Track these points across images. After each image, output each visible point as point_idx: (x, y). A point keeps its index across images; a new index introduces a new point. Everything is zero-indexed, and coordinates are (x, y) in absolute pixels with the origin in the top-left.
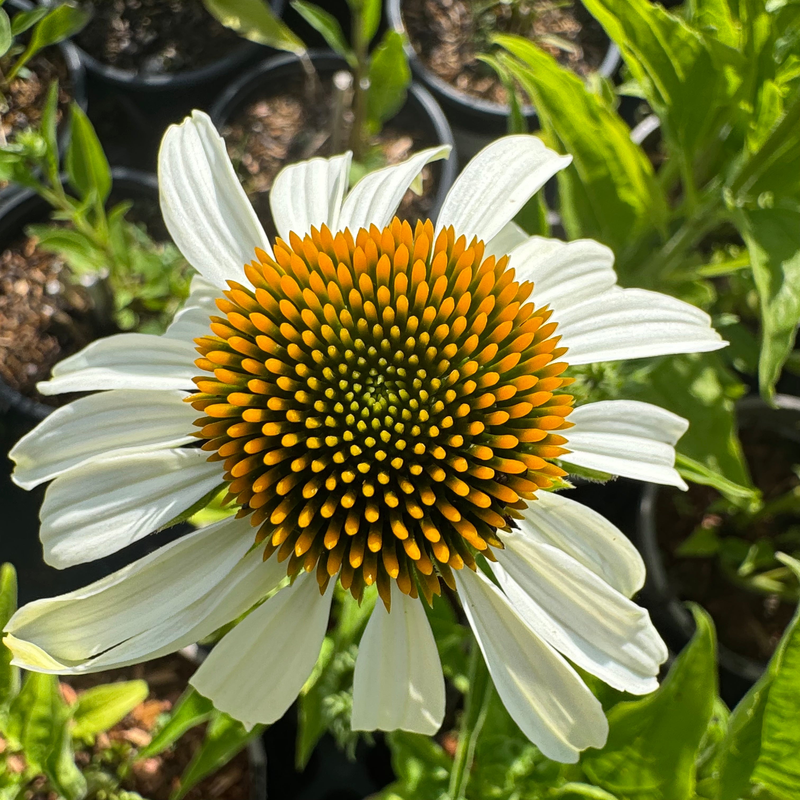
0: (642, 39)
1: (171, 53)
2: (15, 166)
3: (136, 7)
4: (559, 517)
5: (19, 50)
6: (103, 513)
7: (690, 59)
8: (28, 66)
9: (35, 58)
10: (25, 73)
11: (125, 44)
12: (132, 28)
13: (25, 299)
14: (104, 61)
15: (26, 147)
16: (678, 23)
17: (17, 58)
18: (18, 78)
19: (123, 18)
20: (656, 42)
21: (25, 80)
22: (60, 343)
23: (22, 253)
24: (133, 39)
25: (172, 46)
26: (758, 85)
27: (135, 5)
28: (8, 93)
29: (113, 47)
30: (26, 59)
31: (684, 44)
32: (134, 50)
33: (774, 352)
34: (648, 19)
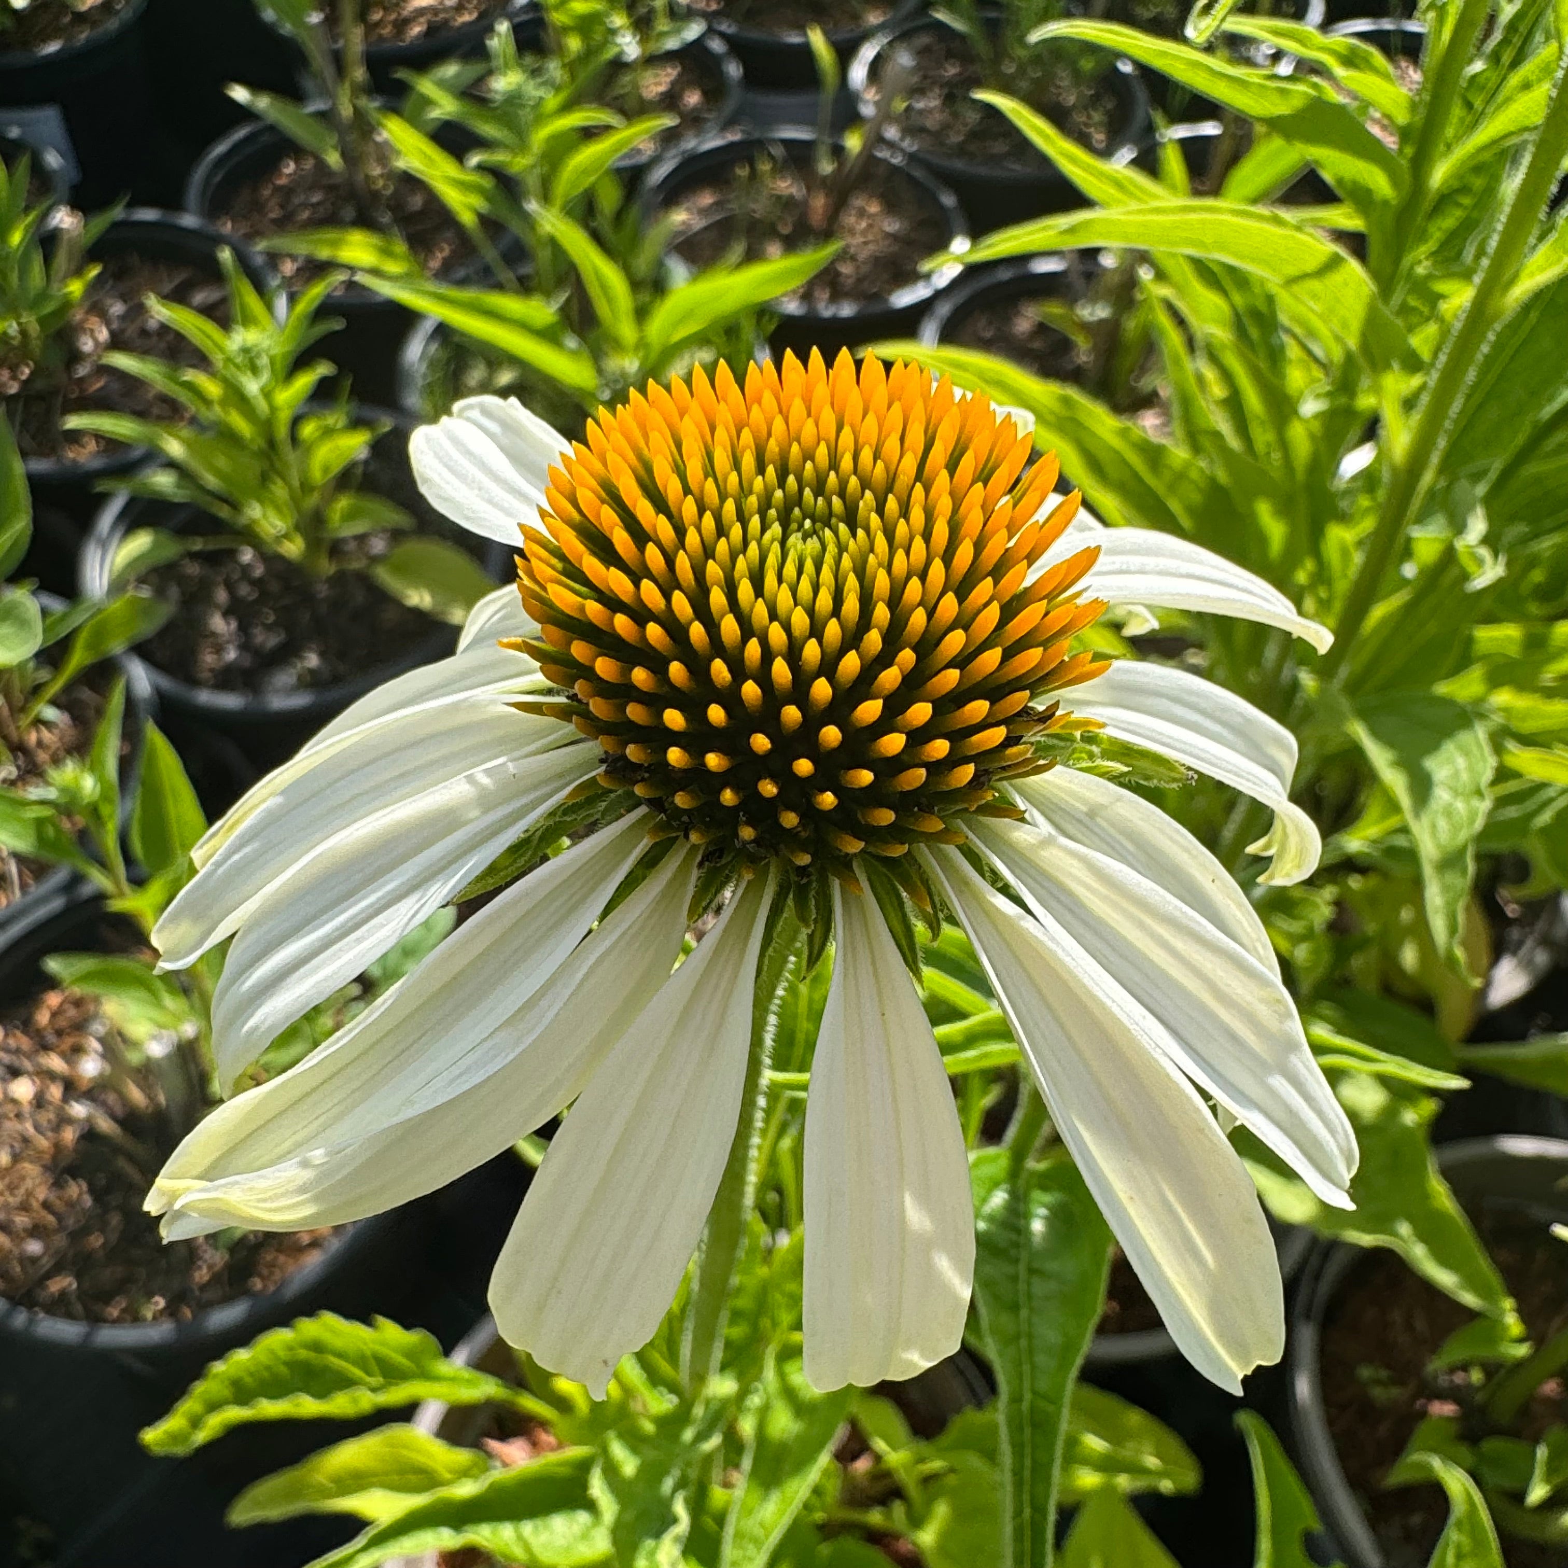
0: (1113, 471)
1: (312, 660)
2: (40, 823)
3: (251, 598)
4: (1112, 831)
5: (44, 675)
6: (343, 925)
7: (1196, 498)
8: (54, 702)
9: (68, 688)
10: (50, 713)
11: (231, 655)
12: (244, 628)
13: (27, 1109)
14: (193, 682)
15: (64, 790)
16: (1164, 446)
17: (36, 690)
18: (39, 722)
19: (226, 614)
20: (1136, 476)
21: (48, 724)
22: (92, 1191)
23: (27, 1026)
24: (245, 646)
25: (310, 649)
26: (1316, 534)
27: (249, 594)
28: (18, 748)
29: (209, 659)
30: (54, 689)
31: (1181, 476)
32: (247, 662)
33: (1445, 889)
34: (1116, 442)
